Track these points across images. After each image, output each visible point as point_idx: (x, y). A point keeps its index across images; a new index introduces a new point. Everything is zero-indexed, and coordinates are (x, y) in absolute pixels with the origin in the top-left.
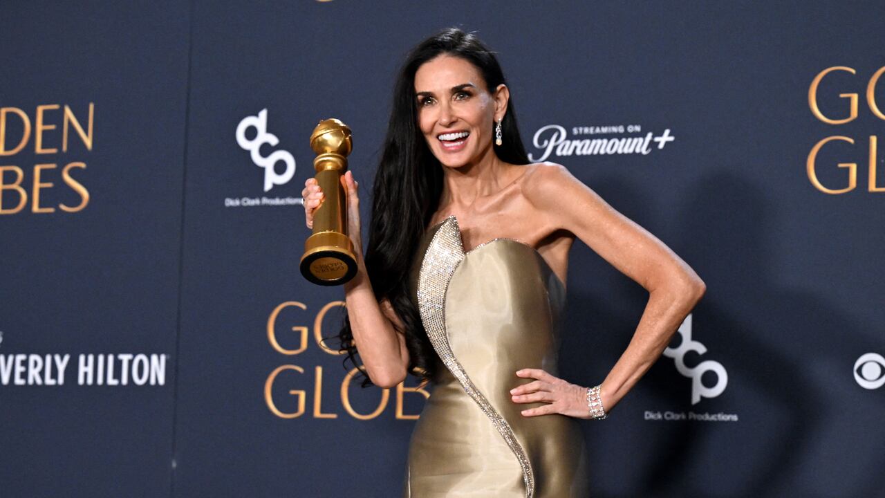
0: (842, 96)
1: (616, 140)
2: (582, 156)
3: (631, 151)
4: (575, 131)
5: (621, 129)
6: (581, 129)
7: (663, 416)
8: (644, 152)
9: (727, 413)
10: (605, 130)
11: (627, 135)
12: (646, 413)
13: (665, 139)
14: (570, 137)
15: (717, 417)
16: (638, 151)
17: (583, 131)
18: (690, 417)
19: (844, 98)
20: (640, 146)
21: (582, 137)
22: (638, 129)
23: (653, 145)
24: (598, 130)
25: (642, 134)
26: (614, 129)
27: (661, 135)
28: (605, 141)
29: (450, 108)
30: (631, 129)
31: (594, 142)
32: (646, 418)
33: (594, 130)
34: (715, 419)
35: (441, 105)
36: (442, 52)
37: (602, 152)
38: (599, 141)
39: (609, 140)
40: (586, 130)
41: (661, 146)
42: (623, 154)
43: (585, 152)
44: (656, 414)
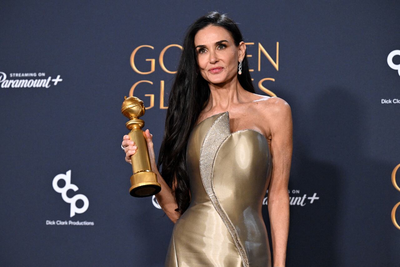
0: (147, 60)
1: (33, 80)
2: (15, 88)
3: (40, 86)
4: (11, 75)
5: (35, 75)
6: (14, 74)
7: (56, 223)
8: (47, 87)
9: (88, 221)
10: (26, 75)
11: (38, 78)
12: (47, 221)
13: (58, 80)
14: (9, 78)
15: (83, 223)
16: (43, 86)
17: (15, 75)
18: (70, 223)
19: (148, 61)
20: (45, 83)
21: (15, 78)
22: (44, 74)
23: (51, 83)
24: (23, 75)
25: (46, 78)
26: (31, 75)
27: (55, 78)
28: (27, 81)
29: (215, 53)
30: (40, 75)
31: (21, 81)
32: (47, 224)
33: (21, 75)
34: (82, 225)
35: (210, 52)
36: (210, 24)
37: (25, 86)
38: (24, 81)
39: (29, 80)
40: (17, 75)
41: (55, 84)
42: (36, 87)
43: (16, 86)
44: (52, 222)
